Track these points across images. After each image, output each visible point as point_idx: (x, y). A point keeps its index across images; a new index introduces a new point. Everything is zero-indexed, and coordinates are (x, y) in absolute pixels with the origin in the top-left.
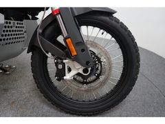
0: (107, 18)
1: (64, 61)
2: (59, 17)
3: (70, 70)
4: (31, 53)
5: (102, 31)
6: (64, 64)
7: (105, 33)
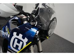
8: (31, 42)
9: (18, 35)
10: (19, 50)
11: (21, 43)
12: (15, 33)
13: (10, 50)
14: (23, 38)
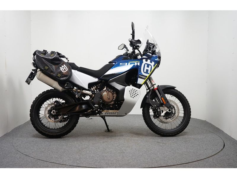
0: (173, 90)
1: (160, 108)
2: (157, 91)
3: (163, 112)
4: (142, 108)
5: (171, 96)
6: (160, 109)
7: (173, 96)
8: (157, 64)
9: (146, 61)
10: (149, 74)
11: (150, 66)
12: (144, 60)
13: (141, 76)
14: (151, 62)
